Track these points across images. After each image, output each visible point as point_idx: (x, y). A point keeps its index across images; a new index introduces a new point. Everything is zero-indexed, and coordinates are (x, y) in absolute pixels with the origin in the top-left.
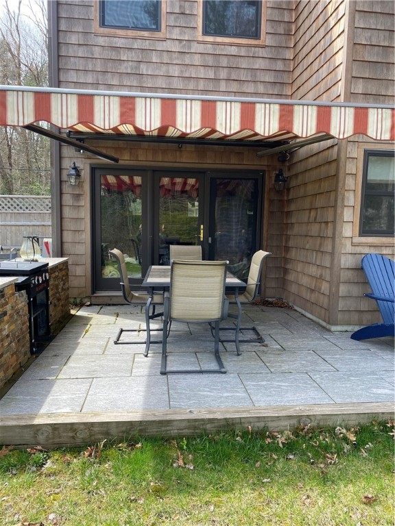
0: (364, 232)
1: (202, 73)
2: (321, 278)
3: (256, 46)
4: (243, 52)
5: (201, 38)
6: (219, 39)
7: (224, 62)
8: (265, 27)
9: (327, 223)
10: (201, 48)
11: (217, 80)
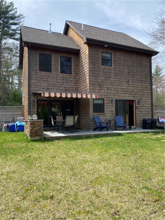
0: (94, 112)
1: (60, 81)
2: (87, 121)
3: (71, 76)
4: (69, 77)
5: (60, 74)
6: (64, 74)
7: (65, 79)
8: (73, 72)
9: (87, 111)
10: (60, 76)
11: (63, 82)
